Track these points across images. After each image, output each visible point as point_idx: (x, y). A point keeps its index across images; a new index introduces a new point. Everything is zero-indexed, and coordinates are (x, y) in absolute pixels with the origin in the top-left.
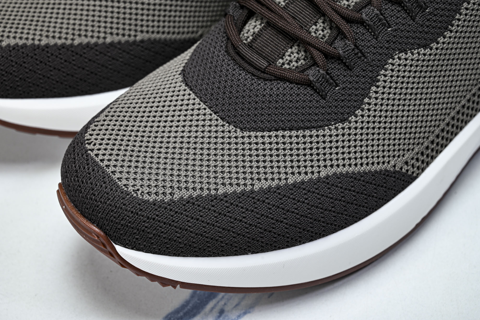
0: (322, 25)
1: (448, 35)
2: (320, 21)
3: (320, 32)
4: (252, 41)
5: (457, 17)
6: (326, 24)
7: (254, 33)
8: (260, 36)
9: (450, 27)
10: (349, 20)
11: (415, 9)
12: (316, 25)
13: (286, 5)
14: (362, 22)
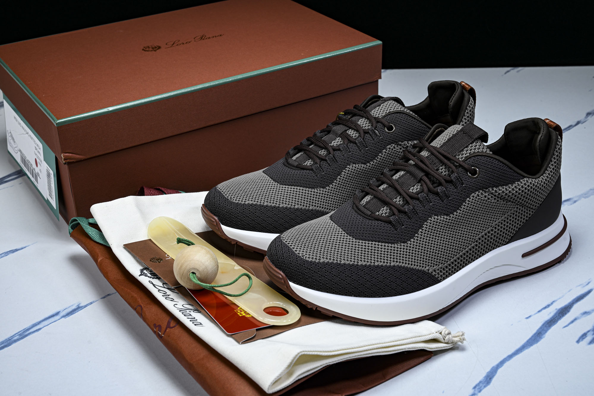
0: (399, 199)
1: (459, 212)
2: (398, 197)
3: (398, 202)
4: (365, 204)
5: (464, 204)
6: (401, 199)
7: (367, 202)
8: (369, 203)
9: (460, 208)
10: (412, 198)
11: (444, 197)
12: (396, 199)
13: (383, 190)
14: (418, 199)
